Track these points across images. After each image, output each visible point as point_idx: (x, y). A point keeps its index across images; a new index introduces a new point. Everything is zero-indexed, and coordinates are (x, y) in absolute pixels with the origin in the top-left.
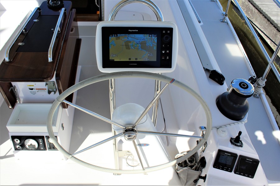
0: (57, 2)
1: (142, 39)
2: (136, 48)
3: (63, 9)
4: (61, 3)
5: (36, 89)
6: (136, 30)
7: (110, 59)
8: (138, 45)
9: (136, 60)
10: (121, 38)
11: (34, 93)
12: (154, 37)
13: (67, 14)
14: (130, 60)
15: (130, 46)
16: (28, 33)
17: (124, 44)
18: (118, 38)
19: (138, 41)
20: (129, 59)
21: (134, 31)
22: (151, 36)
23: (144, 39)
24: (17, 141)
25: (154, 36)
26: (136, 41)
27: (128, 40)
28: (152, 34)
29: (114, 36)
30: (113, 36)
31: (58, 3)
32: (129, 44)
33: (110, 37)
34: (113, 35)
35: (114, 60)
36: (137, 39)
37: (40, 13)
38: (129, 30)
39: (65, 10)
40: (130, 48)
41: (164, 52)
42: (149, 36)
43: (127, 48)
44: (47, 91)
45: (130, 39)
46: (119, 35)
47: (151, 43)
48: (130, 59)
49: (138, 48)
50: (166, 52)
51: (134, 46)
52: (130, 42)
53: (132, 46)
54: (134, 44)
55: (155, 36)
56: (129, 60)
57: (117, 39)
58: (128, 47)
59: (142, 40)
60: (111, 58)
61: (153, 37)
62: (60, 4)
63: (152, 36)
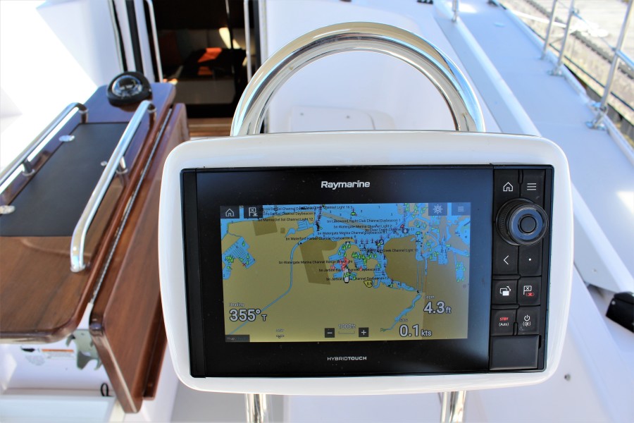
0: (134, 86)
1: (395, 231)
2: (360, 274)
3: (144, 105)
4: (143, 89)
5: (43, 350)
6: (359, 184)
7: (227, 332)
8: (372, 262)
9: (361, 335)
10: (279, 224)
11: (40, 362)
12: (456, 217)
13: (157, 118)
14: (333, 336)
15: (328, 266)
16: (35, 175)
17: (299, 257)
18: (267, 227)
19: (369, 237)
20: (327, 330)
21: (351, 185)
22: (438, 208)
23: (403, 227)
25: (455, 212)
26: (359, 237)
27: (316, 234)
28: (442, 199)
29: (246, 216)
30: (237, 216)
31: (137, 89)
32: (326, 255)
33: (224, 222)
34: (241, 210)
35: (248, 337)
36: (368, 230)
37: (84, 117)
38: (325, 184)
39: (151, 107)
40: (330, 275)
41: (506, 293)
42: (431, 213)
43: (312, 279)
44: (74, 356)
45: (327, 226)
46: (268, 209)
47: (439, 249)
48: (330, 332)
49: (370, 274)
50: (517, 290)
51: (351, 266)
52: (329, 242)
53: (338, 266)
54: (349, 258)
55: (461, 209)
56: (327, 336)
57: (259, 232)
58: (317, 270)
59: (393, 235)
60: (232, 328)
61: (451, 218)
62: (141, 93)
63: (444, 213)
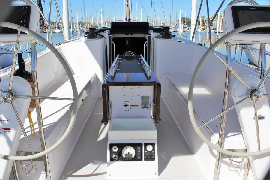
5: (130, 105)
24: (115, 149)
29: (241, 12)
44: (139, 107)
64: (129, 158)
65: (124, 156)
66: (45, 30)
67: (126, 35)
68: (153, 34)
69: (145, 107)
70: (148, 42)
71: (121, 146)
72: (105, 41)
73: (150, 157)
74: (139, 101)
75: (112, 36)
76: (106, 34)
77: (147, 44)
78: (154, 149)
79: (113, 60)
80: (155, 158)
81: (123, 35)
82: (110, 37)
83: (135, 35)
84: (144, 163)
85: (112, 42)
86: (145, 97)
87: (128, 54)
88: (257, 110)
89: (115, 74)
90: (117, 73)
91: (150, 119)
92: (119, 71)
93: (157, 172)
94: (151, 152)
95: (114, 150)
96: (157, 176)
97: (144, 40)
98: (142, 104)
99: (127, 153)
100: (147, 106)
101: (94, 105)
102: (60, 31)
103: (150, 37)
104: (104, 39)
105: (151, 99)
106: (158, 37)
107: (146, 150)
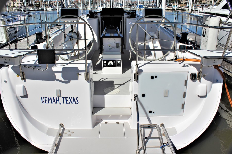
5: (111, 47)
64: (110, 66)
65: (109, 65)
66: (39, 8)
67: (110, 16)
68: (125, 16)
69: (118, 48)
70: (122, 20)
71: (108, 61)
72: (99, 19)
73: (119, 65)
74: (115, 45)
75: (102, 16)
76: (99, 15)
77: (122, 21)
78: (120, 62)
79: (103, 30)
80: (120, 66)
81: (109, 16)
82: (101, 17)
83: (115, 16)
84: (116, 68)
85: (102, 20)
86: (118, 43)
87: (111, 26)
88: (154, 44)
89: (105, 34)
90: (106, 34)
91: (119, 52)
92: (107, 33)
93: (122, 72)
94: (119, 63)
95: (105, 63)
96: (121, 74)
97: (121, 18)
98: (116, 46)
99: (110, 63)
100: (118, 47)
101: (94, 52)
102: (52, 8)
103: (123, 17)
104: (98, 18)
105: (120, 44)
106: (128, 17)
107: (117, 62)
